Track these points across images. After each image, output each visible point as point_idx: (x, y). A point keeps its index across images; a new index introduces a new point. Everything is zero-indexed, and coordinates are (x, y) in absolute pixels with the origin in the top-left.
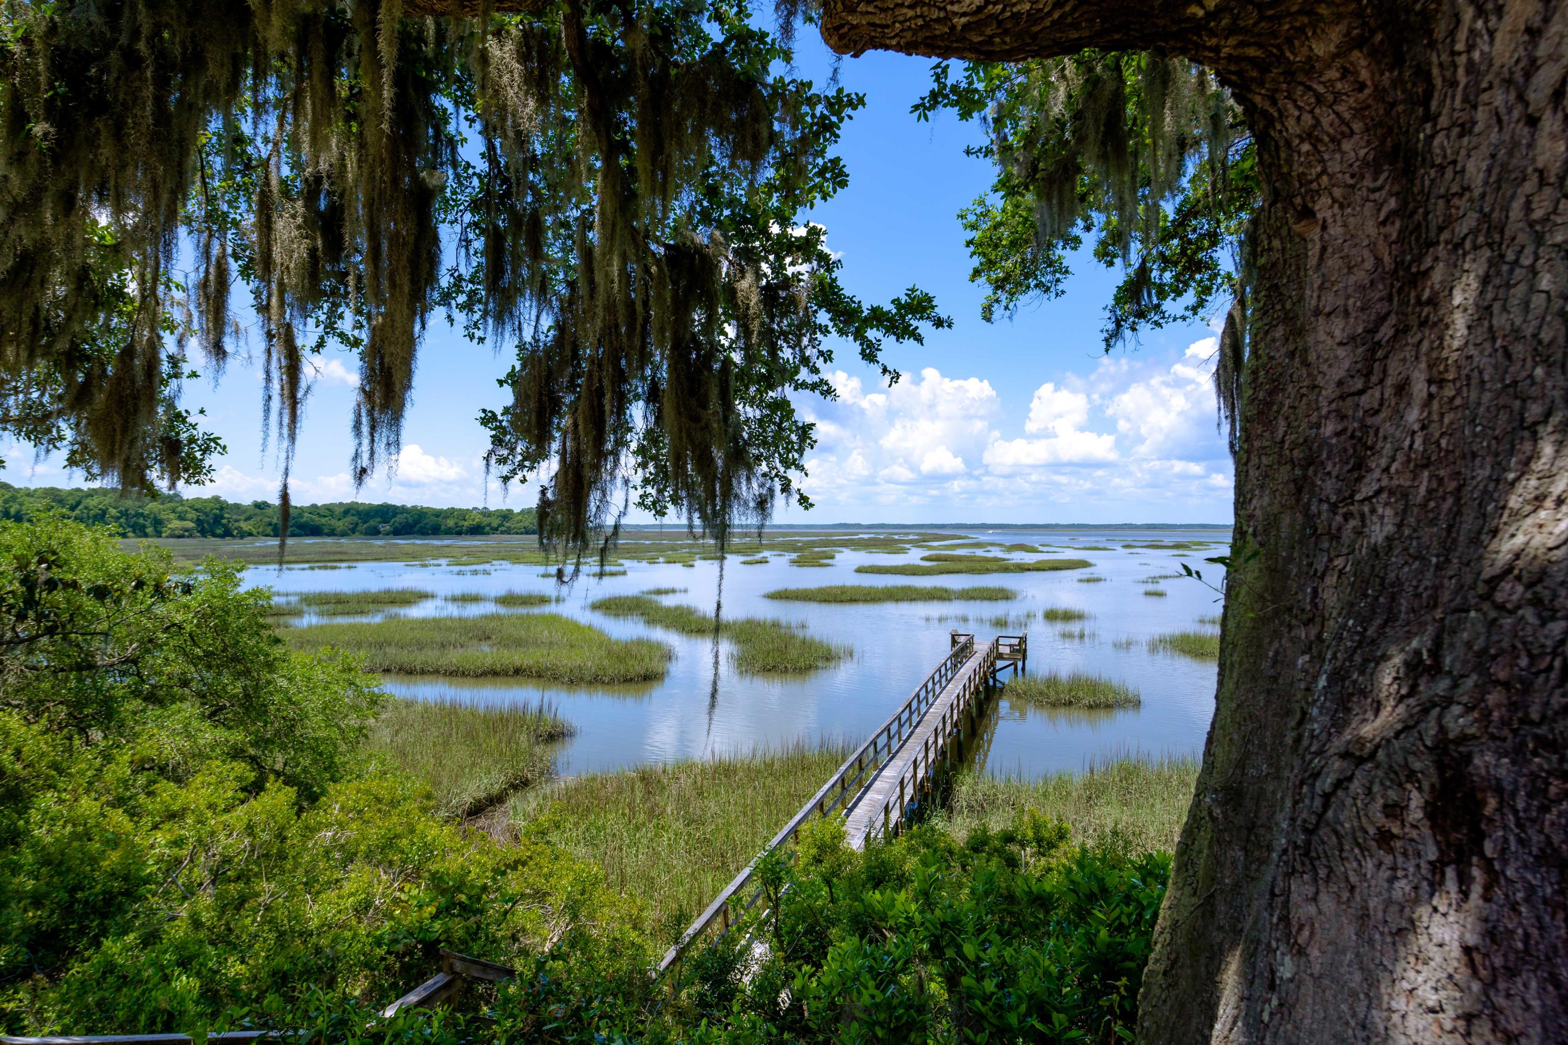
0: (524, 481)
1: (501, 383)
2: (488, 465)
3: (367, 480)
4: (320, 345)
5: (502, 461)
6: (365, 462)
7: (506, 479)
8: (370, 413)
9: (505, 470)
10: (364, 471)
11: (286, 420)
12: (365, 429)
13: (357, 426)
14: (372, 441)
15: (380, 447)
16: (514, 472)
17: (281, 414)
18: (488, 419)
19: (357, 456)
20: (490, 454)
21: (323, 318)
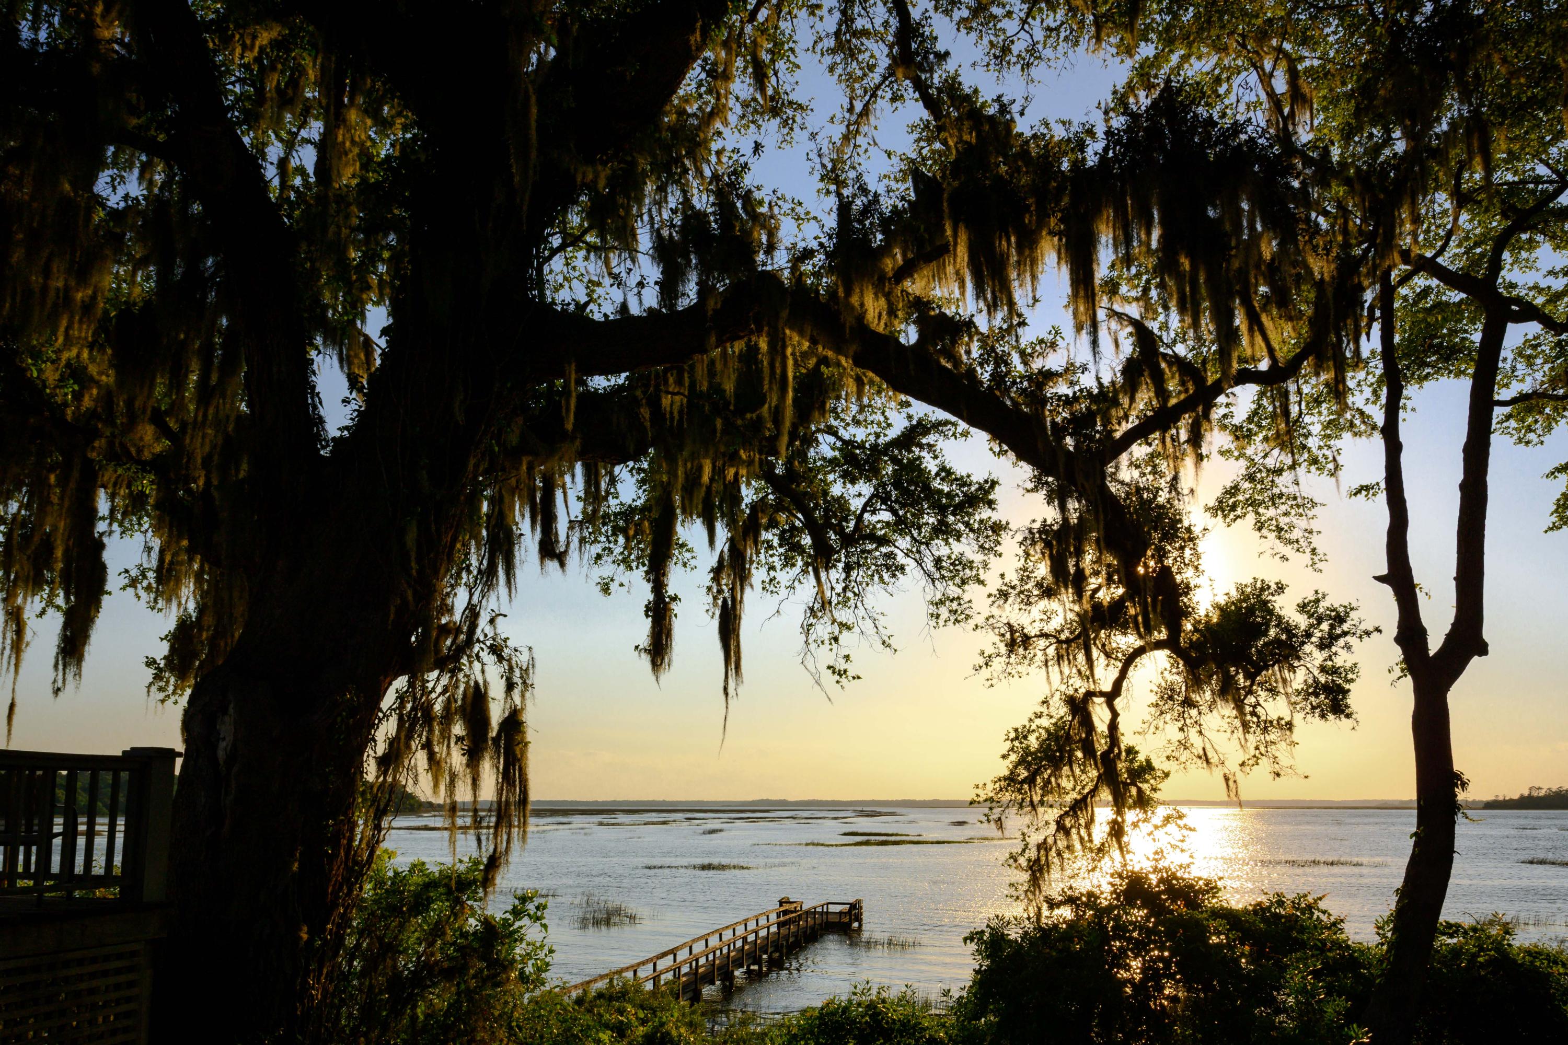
0: (176, 703)
1: (162, 639)
2: (148, 692)
3: (60, 694)
4: (43, 613)
5: (161, 689)
6: (60, 684)
7: (163, 701)
8: (64, 659)
9: (162, 695)
10: (59, 689)
11: (13, 661)
12: (60, 667)
13: (56, 666)
14: (64, 674)
15: (70, 677)
16: (168, 696)
17: (10, 657)
18: (151, 663)
19: (55, 681)
20: (151, 684)
21: (45, 596)
